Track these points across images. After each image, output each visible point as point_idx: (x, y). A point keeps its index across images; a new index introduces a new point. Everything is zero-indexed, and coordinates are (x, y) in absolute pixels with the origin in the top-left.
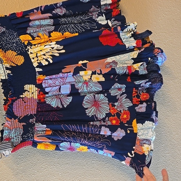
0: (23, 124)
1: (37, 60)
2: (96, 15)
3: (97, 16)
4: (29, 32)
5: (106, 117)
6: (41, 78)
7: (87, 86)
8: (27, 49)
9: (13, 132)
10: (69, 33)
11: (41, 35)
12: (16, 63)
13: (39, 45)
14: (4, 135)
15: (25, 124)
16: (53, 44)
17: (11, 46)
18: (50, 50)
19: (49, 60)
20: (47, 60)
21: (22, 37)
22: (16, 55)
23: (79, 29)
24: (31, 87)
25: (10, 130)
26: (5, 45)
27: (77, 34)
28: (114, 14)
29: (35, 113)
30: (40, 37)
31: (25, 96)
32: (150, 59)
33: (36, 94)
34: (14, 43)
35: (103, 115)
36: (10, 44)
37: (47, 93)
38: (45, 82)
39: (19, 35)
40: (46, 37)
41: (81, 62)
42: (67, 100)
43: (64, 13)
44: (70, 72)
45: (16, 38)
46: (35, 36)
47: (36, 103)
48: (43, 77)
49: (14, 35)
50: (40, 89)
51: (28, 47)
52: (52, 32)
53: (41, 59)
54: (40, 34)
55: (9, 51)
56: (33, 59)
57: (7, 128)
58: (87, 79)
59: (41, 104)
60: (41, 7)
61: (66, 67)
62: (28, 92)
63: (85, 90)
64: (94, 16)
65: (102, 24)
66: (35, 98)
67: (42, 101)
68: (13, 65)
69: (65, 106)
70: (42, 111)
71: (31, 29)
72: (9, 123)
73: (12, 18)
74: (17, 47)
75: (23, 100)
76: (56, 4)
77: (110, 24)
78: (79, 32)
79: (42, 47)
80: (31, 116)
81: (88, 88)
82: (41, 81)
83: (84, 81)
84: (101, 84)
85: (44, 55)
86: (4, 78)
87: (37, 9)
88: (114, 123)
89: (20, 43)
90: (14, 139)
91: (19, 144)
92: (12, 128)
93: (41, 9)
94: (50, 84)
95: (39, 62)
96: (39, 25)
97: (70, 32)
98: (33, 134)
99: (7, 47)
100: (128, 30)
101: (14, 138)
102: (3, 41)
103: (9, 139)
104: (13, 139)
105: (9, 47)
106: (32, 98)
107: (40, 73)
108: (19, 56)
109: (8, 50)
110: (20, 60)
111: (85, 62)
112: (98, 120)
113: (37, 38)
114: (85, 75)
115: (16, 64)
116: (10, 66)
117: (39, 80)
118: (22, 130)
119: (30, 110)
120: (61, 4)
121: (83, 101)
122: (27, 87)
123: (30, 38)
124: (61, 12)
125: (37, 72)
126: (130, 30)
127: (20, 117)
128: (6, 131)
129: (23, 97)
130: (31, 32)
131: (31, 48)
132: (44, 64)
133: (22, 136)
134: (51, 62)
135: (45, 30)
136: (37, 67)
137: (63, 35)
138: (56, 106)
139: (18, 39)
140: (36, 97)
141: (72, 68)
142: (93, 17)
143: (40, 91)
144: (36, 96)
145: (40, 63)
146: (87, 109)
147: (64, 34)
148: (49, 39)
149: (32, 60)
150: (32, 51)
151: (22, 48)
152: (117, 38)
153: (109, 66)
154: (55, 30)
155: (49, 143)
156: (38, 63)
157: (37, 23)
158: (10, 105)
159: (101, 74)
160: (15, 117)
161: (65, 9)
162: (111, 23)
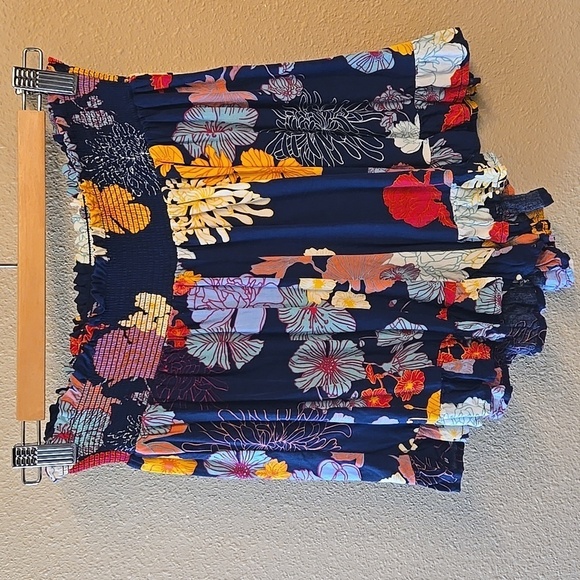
0: (114, 400)
1: (187, 227)
2: (395, 115)
3: (395, 119)
4: (178, 140)
5: (351, 391)
6: (186, 279)
7: (313, 318)
8: (163, 189)
9: (83, 418)
10: (297, 163)
11: (212, 155)
12: (126, 226)
13: (201, 183)
14: (59, 421)
15: (119, 402)
16: (242, 189)
17: (121, 174)
18: (230, 203)
19: (222, 232)
20: (213, 232)
21: (157, 152)
22: (129, 202)
23: (329, 152)
24: (153, 301)
25: (76, 412)
26: (105, 167)
27: (318, 171)
28: (451, 120)
29: (152, 377)
30: (208, 160)
31: (134, 323)
32: (519, 277)
33: (166, 323)
34: (130, 164)
35: (344, 386)
36: (117, 167)
37: (197, 326)
38: (196, 294)
39: (149, 142)
40: (226, 162)
41: (311, 252)
42: (249, 349)
43: (293, 97)
44: (273, 276)
45: (139, 151)
46: (193, 155)
47: (159, 350)
48: (194, 279)
49: (135, 142)
50: (177, 312)
51: (168, 182)
52: (246, 148)
53: (199, 225)
54: (210, 151)
55: (112, 188)
56: (177, 219)
57: (68, 405)
58: (318, 302)
59: (174, 355)
60: (230, 68)
61: (264, 261)
62: (145, 313)
63: (306, 329)
64: (386, 118)
65: (404, 150)
66: (158, 334)
67: (177, 344)
68: (117, 231)
69: (239, 366)
70: (173, 374)
71: (187, 128)
72: (77, 393)
73: (138, 90)
74: (138, 179)
75: (125, 335)
76: (275, 68)
77: (427, 157)
78: (325, 166)
79: (209, 192)
80: (140, 385)
81: (316, 325)
82: (187, 290)
83: (310, 304)
84: (354, 317)
85: (211, 213)
86: (85, 260)
87: (216, 73)
88: (374, 402)
89: (149, 166)
90: (82, 439)
91: (93, 454)
92: (81, 408)
93: (227, 77)
94: (210, 301)
95: (191, 232)
96: (212, 121)
97: (298, 160)
98: (135, 434)
99: (110, 175)
100: (478, 186)
101: (84, 434)
102: (101, 155)
103: (69, 436)
104: (80, 437)
105: (114, 174)
106: (153, 332)
107: (187, 265)
108: (137, 205)
109: (110, 182)
110: (139, 219)
111: (325, 252)
112: (326, 399)
113: (198, 161)
114: (315, 289)
115: (124, 229)
116: (106, 234)
117: (181, 286)
118: (108, 418)
119: (140, 366)
120: (290, 70)
121: (293, 355)
122: (143, 299)
123: (179, 158)
124: (286, 94)
125: (182, 260)
126: (482, 186)
127: (108, 382)
128: (65, 415)
129: (128, 326)
130: (186, 140)
131: (176, 187)
132: (202, 243)
133: (105, 433)
134: (226, 238)
135: (228, 140)
136: (183, 246)
137: (276, 165)
138: (213, 364)
139: (145, 156)
140: (162, 332)
141: (281, 264)
142: (383, 120)
143: (175, 318)
144: (165, 329)
145: (192, 238)
146: (300, 375)
147: (280, 164)
148: (232, 172)
149: (173, 225)
150: (179, 198)
151: (151, 183)
152: (438, 201)
153: (392, 276)
154: (257, 145)
155: (177, 457)
156: (187, 235)
157: (208, 114)
158: (86, 347)
159: (362, 291)
160: (96, 379)
161: (299, 84)
162: (432, 154)
